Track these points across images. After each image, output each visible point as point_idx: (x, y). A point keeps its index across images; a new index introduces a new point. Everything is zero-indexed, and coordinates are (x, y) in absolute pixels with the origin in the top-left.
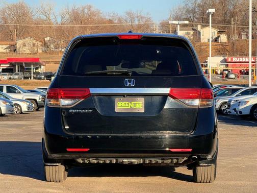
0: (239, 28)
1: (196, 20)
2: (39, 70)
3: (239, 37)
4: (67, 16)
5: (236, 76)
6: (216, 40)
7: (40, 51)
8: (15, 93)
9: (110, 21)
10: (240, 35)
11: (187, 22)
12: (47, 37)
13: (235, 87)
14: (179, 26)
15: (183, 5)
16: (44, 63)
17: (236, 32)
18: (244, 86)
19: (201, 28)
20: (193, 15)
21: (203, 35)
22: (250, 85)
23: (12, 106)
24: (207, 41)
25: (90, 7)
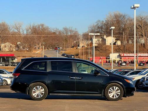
0: (127, 37)
1: (103, 33)
2: (14, 61)
3: (127, 42)
4: (30, 30)
5: (126, 64)
6: (114, 44)
7: (14, 50)
8: (3, 73)
9: (54, 33)
10: (128, 41)
11: (99, 34)
12: (18, 42)
13: (126, 70)
14: (94, 36)
15: (95, 24)
16: (17, 57)
17: (126, 39)
18: (132, 70)
19: (106, 37)
20: (102, 30)
21: (107, 41)
22: (135, 69)
23: (3, 81)
24: (109, 45)
25: (43, 25)
